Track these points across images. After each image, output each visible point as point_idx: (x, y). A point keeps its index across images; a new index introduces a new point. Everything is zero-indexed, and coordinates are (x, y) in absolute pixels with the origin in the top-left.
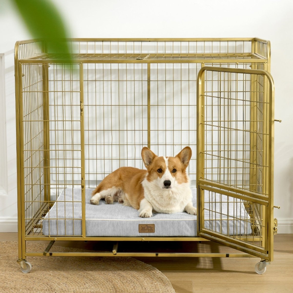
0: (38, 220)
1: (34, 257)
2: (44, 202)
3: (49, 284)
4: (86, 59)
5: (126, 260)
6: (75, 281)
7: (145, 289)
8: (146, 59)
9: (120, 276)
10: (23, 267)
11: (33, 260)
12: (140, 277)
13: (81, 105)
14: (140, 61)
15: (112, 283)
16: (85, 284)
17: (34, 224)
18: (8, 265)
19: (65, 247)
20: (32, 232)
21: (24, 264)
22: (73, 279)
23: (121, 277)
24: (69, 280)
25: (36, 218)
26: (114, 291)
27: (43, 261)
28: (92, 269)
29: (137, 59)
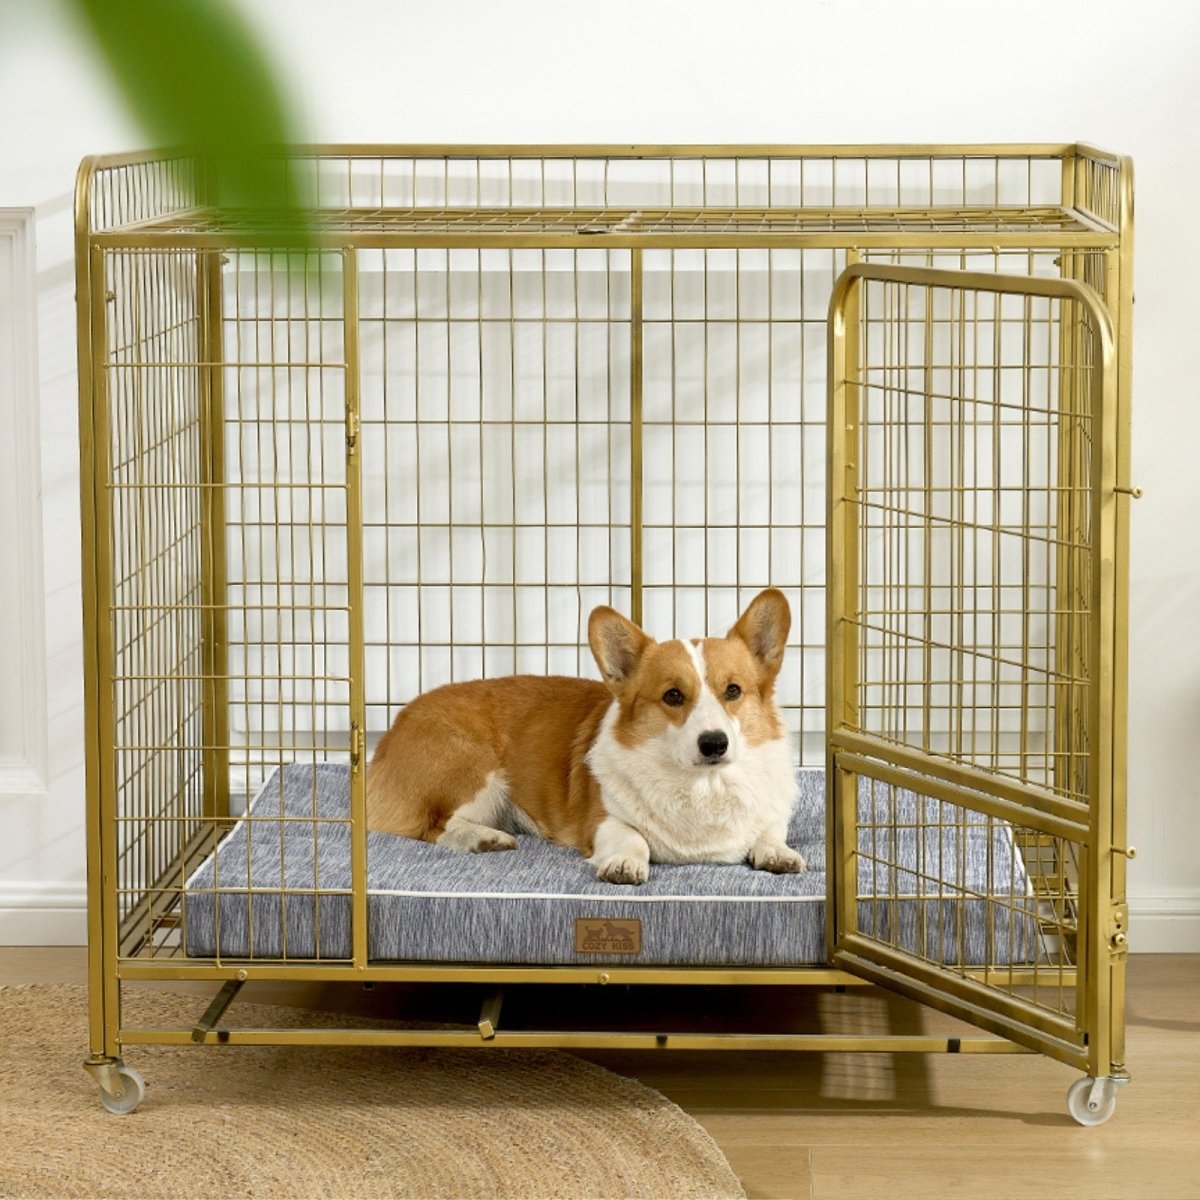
0: (173, 895)
1: (152, 1050)
2: (205, 821)
3: (219, 1159)
4: (374, 230)
5: (534, 1060)
6: (327, 1147)
7: (620, 1177)
8: (623, 230)
9: (511, 1124)
10: (108, 1089)
11: (149, 1059)
12: (596, 1130)
13: (347, 422)
14: (593, 241)
15: (478, 1153)
16: (367, 1159)
17: (157, 912)
18: (46, 1082)
19: (276, 1004)
20: (148, 945)
21: (111, 1076)
22: (317, 1135)
23: (514, 1129)
24: (301, 1143)
25: (167, 887)
26: (493, 1186)
27: (189, 1064)
28: (396, 1096)
29: (581, 233)
